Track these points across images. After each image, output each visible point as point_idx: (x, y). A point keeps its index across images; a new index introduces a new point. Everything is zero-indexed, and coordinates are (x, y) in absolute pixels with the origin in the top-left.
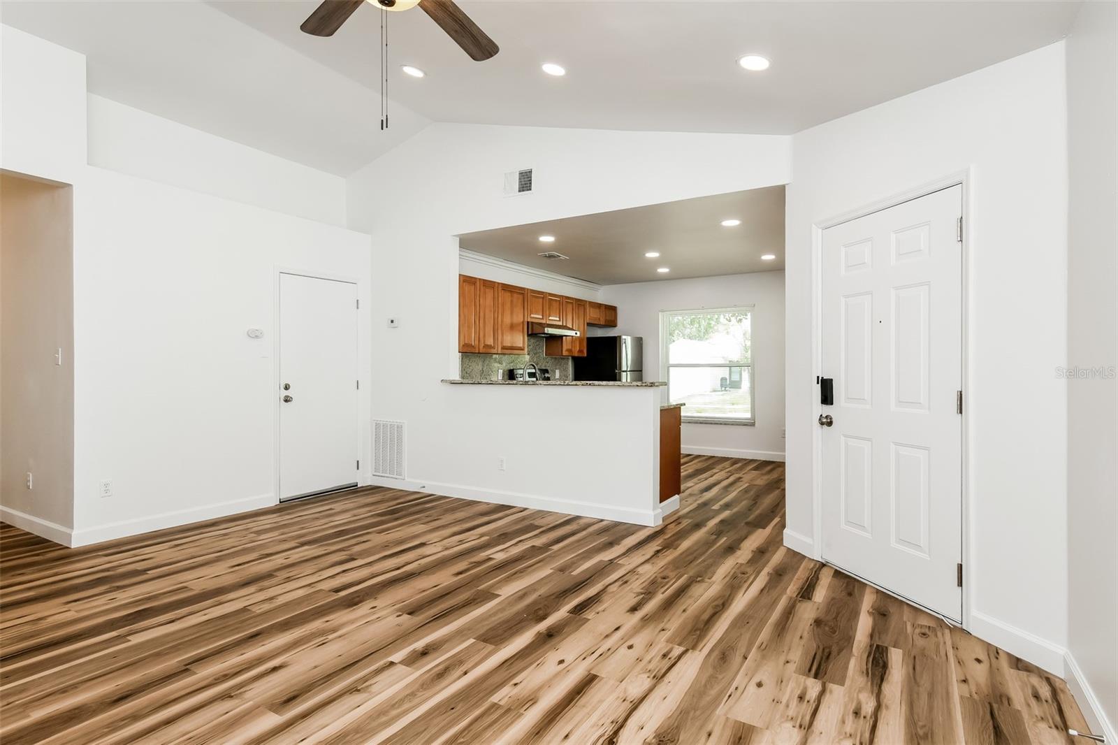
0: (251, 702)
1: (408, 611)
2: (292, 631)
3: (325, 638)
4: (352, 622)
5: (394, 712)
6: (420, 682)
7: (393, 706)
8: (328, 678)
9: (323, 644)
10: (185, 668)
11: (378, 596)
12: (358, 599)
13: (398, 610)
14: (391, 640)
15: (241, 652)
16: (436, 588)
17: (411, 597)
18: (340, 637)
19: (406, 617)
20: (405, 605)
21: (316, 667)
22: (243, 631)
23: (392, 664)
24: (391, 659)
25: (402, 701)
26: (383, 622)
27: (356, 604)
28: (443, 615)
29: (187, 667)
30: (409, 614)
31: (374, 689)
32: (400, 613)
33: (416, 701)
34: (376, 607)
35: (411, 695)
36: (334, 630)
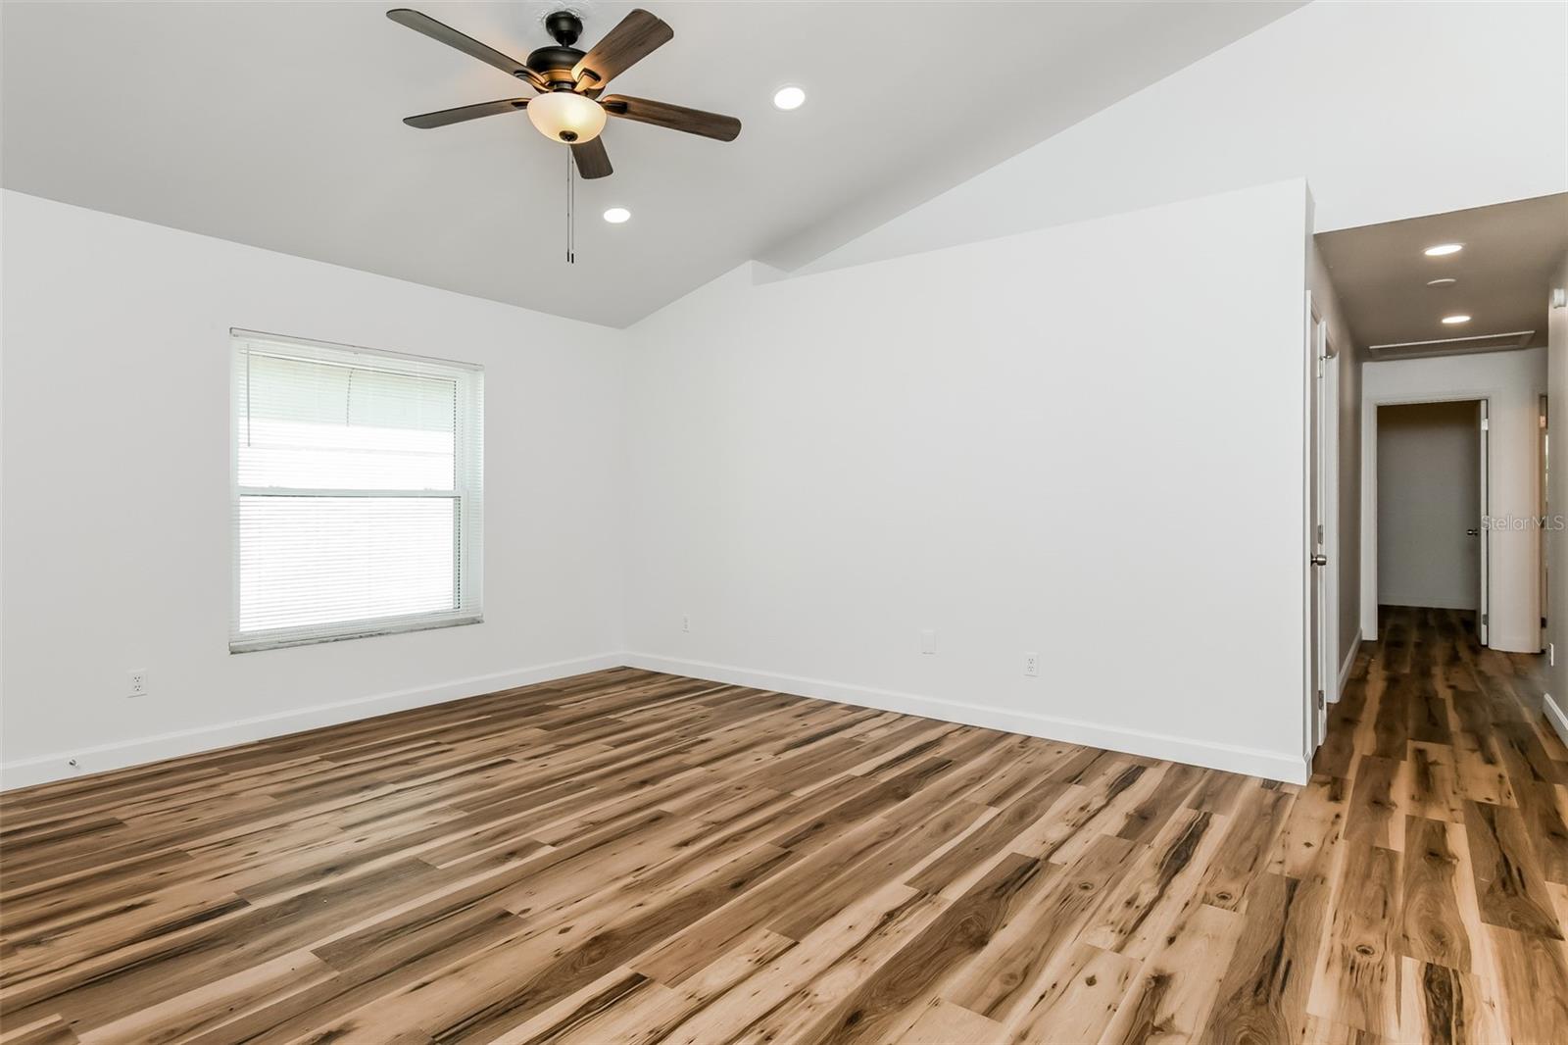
0: (692, 818)
1: (509, 918)
2: (688, 890)
3: (637, 878)
4: (600, 904)
5: (561, 808)
6: (529, 828)
7: (561, 812)
8: (623, 834)
9: (638, 870)
10: (789, 849)
11: (552, 960)
12: (594, 953)
13: (524, 922)
14: (549, 872)
15: (736, 864)
16: (425, 979)
17: (490, 955)
18: (617, 879)
19: (514, 910)
20: (508, 935)
21: (640, 844)
22: (759, 893)
23: (553, 844)
24: (554, 849)
25: (551, 815)
26: (552, 901)
27: (596, 940)
28: (453, 911)
29: (787, 850)
30: (508, 914)
31: (576, 824)
32: (521, 916)
33: (538, 815)
34: (561, 932)
35: (542, 819)
36: (628, 889)
